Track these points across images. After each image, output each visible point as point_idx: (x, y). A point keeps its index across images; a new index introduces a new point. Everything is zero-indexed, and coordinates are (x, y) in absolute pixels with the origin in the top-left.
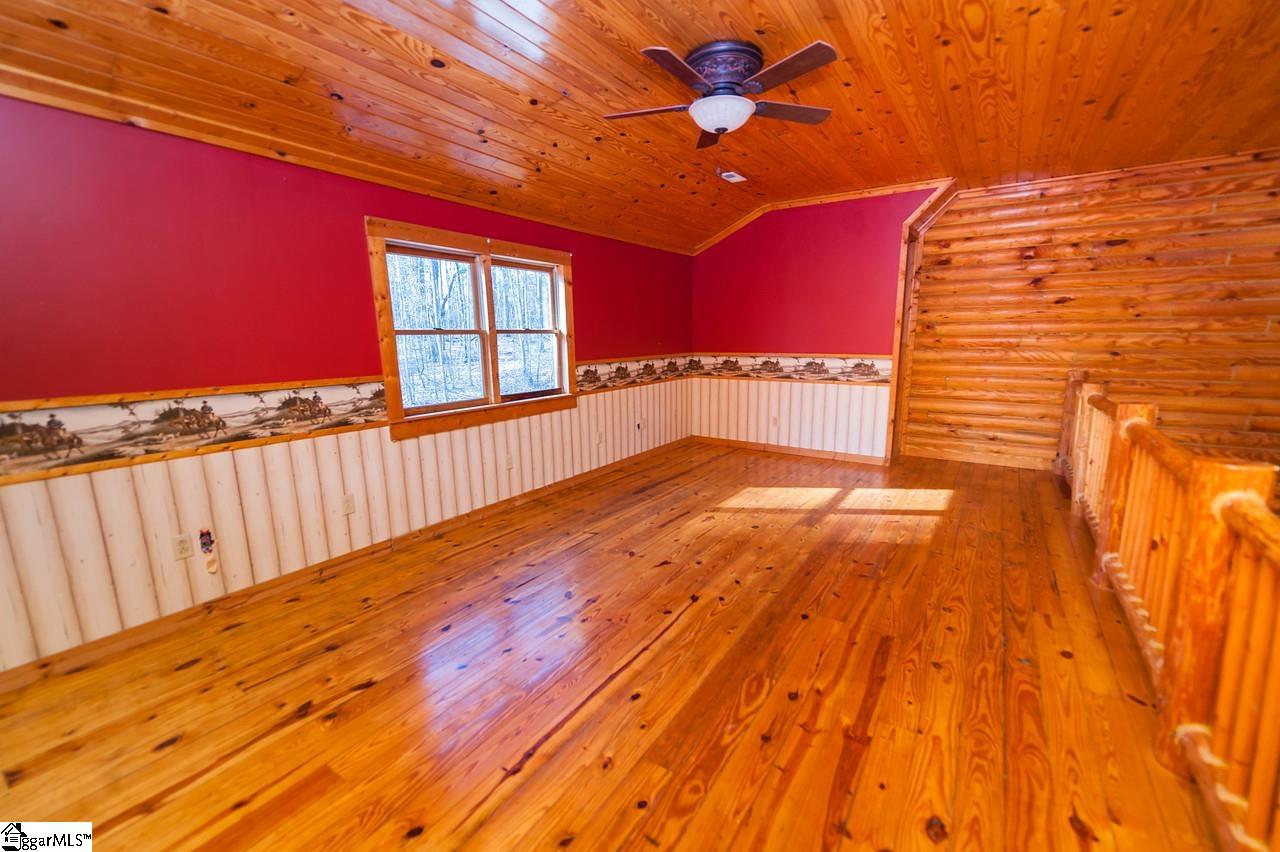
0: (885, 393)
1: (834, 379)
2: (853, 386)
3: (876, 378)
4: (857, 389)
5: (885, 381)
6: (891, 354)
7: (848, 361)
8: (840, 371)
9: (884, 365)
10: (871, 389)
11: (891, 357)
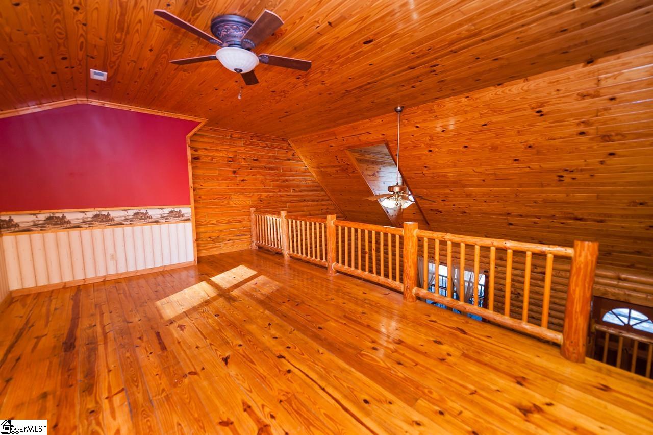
0: (189, 227)
1: (157, 222)
2: (170, 224)
3: (183, 218)
4: (173, 226)
5: (189, 219)
6: (190, 204)
7: (165, 210)
8: (160, 216)
9: (187, 211)
10: (181, 225)
11: (189, 206)
